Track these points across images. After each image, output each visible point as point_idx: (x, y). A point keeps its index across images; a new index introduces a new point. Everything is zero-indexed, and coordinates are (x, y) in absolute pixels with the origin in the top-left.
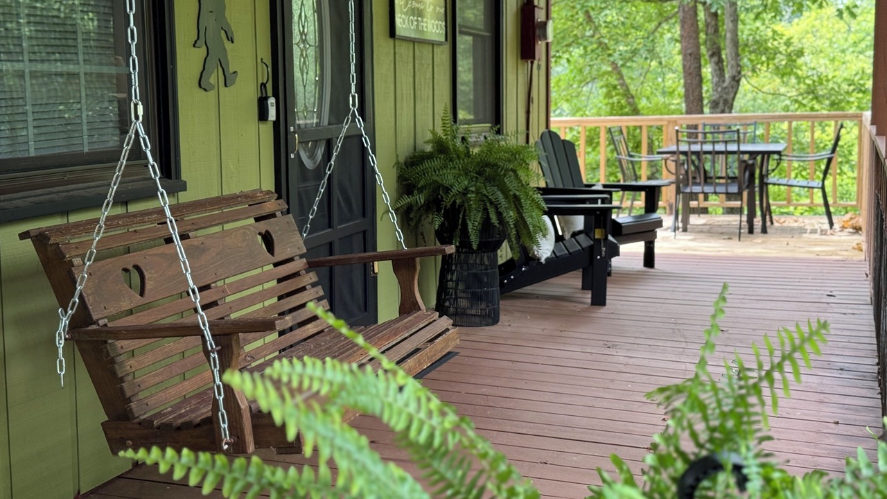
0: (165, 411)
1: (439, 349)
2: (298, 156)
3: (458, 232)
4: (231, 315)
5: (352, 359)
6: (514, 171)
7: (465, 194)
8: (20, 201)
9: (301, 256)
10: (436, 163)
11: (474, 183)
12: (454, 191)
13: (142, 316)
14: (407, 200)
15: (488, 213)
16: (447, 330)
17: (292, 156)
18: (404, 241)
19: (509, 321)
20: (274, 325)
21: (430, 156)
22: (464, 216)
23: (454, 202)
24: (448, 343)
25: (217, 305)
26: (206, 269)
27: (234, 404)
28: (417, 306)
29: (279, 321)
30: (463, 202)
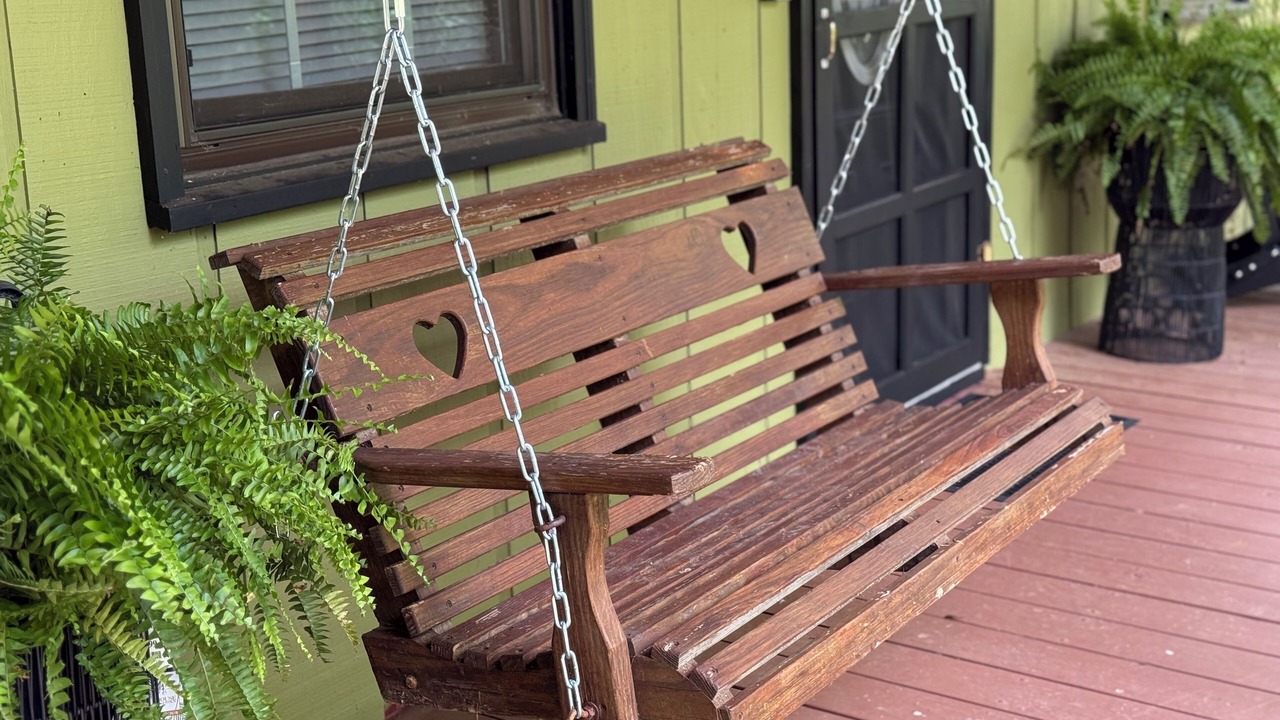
0: (484, 618)
1: (1079, 471)
2: (840, 60)
3: (1148, 193)
4: (655, 398)
5: (877, 513)
6: (1265, 76)
7: (1163, 121)
8: (260, 177)
9: (816, 268)
10: (1112, 62)
11: (1181, 100)
12: (1144, 114)
13: (453, 418)
14: (1051, 132)
15: (1208, 158)
16: (1100, 427)
17: (824, 64)
18: (1016, 242)
19: (1243, 353)
20: (669, 484)
21: (1100, 50)
22: (1161, 162)
23: (1142, 137)
24: (1099, 457)
25: (626, 379)
26: (605, 310)
27: (594, 637)
28: (1038, 374)
29: (680, 475)
30: (1159, 137)
